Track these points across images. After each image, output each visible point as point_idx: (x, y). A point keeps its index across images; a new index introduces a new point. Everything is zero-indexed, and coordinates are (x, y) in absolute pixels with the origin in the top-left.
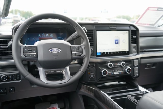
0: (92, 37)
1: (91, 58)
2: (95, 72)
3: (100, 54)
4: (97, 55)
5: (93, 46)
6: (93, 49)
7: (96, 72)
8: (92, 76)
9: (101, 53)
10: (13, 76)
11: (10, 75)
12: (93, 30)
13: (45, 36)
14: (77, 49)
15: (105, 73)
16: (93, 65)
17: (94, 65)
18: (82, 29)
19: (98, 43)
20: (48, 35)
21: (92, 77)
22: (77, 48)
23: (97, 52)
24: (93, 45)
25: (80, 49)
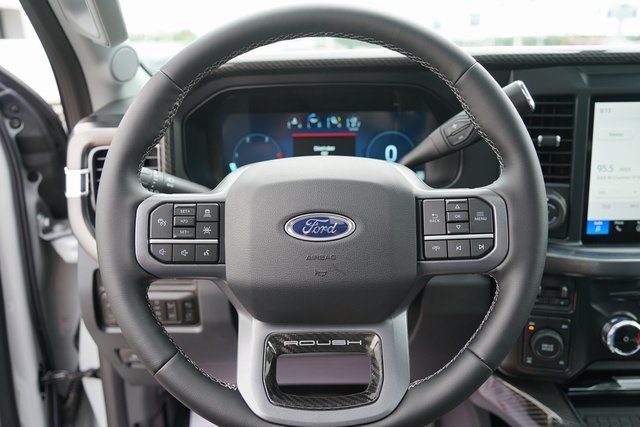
0: (566, 135)
1: (550, 246)
2: (564, 327)
3: (606, 231)
4: (589, 231)
5: (567, 185)
6: (562, 202)
7: (570, 326)
8: (547, 347)
9: (612, 224)
10: (170, 306)
11: (157, 303)
12: (571, 97)
13: (319, 125)
14: (458, 217)
15: (626, 339)
16: (559, 289)
17: (565, 289)
18: (504, 92)
19: (600, 168)
20: (334, 120)
21: (548, 353)
22: (457, 207)
23: (590, 218)
24: (567, 181)
25: (480, 217)
